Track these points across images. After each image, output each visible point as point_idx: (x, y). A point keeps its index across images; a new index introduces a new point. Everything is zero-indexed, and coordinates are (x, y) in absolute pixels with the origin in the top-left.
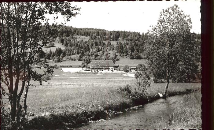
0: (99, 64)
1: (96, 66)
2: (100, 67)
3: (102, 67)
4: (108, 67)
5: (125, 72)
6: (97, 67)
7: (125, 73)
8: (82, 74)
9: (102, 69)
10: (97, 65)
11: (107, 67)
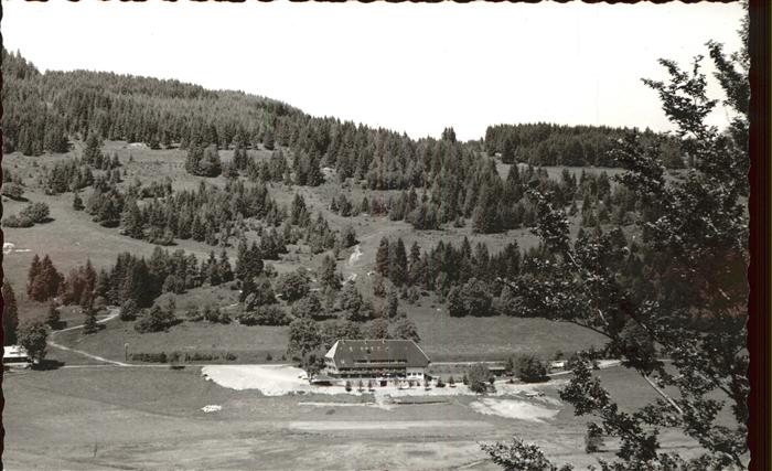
0: (366, 358)
1: (357, 364)
2: (370, 369)
3: (381, 369)
4: (405, 368)
5: (474, 394)
6: (360, 369)
7: (475, 399)
8: (318, 404)
9: (381, 379)
10: (359, 361)
11: (400, 368)
